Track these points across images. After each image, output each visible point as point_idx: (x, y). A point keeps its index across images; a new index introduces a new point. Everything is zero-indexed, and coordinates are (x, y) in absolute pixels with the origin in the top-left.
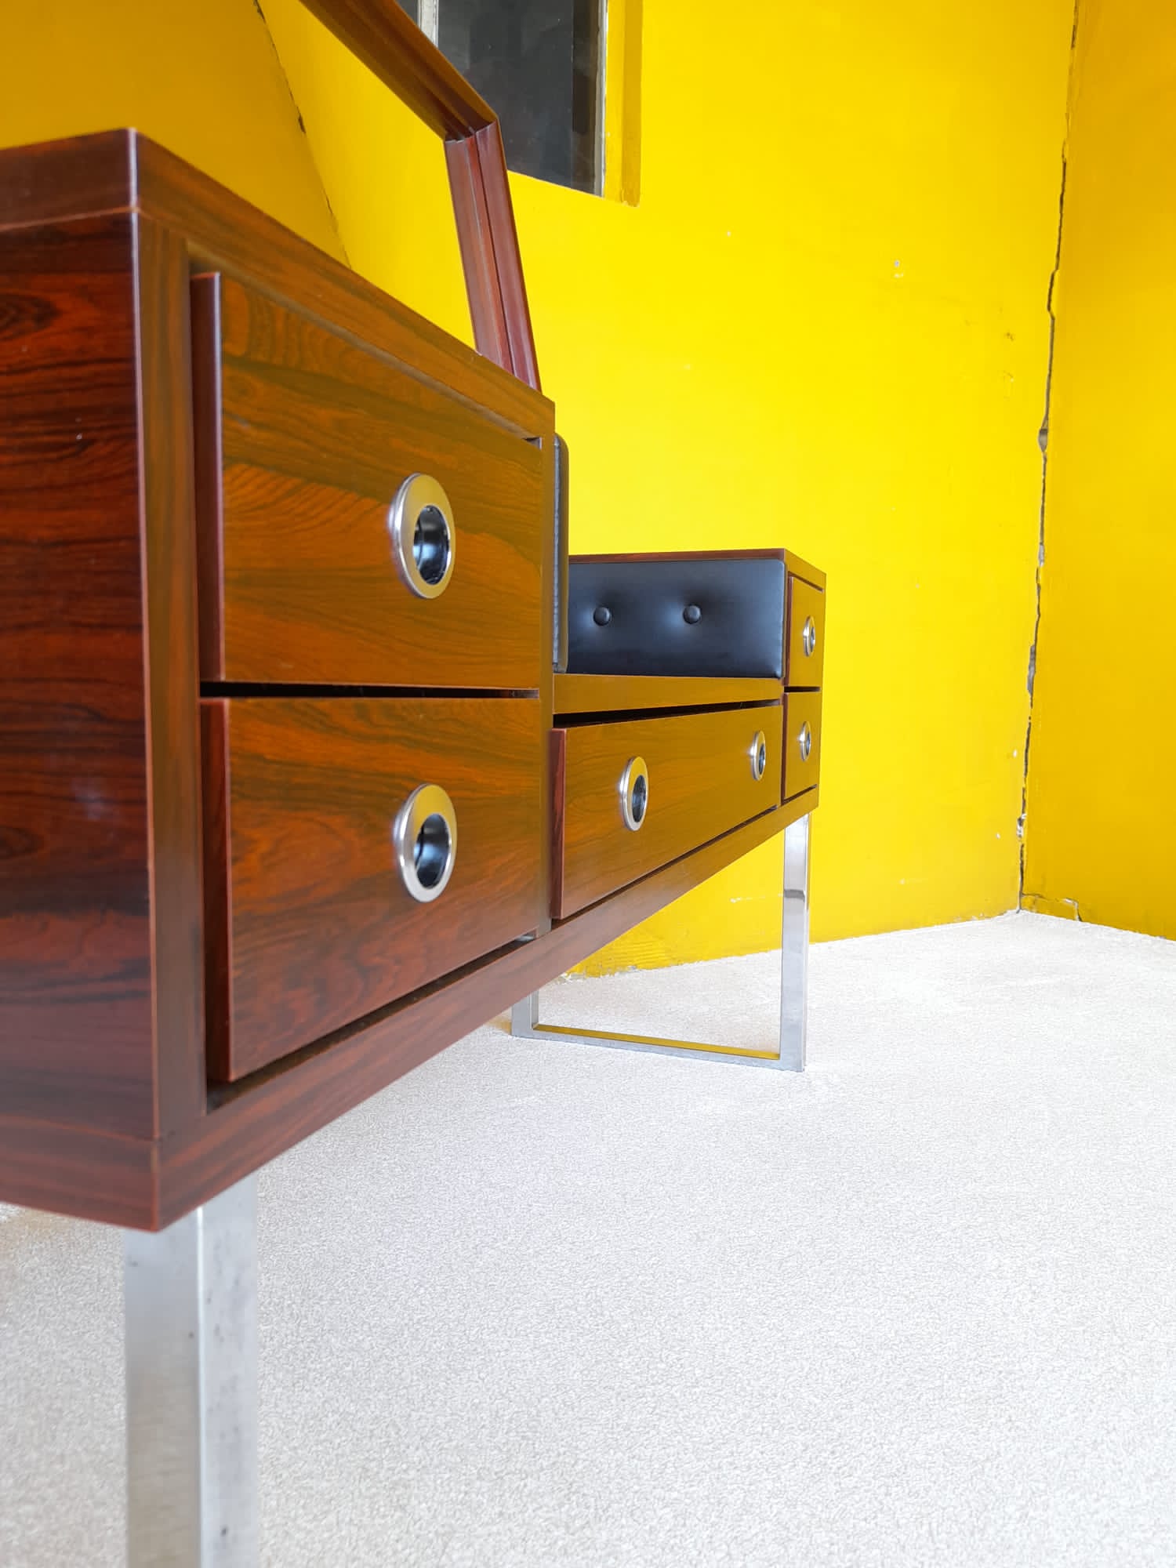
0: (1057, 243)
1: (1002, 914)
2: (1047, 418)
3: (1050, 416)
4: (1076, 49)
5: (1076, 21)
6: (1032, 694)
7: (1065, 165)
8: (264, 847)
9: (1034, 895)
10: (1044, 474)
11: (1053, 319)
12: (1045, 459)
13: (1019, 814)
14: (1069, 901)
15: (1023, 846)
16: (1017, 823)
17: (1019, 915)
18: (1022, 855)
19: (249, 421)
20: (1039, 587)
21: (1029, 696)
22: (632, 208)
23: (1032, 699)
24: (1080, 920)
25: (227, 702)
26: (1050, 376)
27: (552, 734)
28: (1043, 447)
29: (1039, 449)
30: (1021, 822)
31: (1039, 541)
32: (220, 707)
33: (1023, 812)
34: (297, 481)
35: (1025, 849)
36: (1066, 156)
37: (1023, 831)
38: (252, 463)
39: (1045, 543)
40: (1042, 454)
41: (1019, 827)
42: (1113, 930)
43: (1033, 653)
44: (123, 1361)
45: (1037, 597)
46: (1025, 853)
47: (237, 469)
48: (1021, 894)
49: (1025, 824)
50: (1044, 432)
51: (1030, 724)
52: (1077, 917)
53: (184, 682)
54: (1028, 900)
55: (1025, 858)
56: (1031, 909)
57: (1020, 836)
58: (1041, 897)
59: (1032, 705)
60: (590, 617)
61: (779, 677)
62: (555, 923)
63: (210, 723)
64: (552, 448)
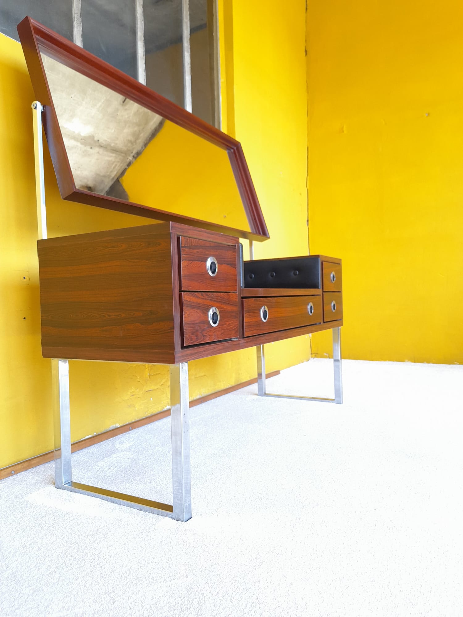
8: (188, 313)
9: (315, 354)
14: (326, 354)
19: (185, 255)
25: (183, 293)
27: (242, 300)
32: (182, 294)
34: (191, 261)
35: (311, 341)
36: (308, 145)
38: (185, 260)
44: (170, 387)
47: (183, 261)
48: (311, 354)
53: (177, 290)
55: (311, 343)
56: (315, 357)
58: (317, 354)
60: (270, 275)
61: (321, 288)
62: (244, 337)
63: (181, 296)
64: (239, 246)
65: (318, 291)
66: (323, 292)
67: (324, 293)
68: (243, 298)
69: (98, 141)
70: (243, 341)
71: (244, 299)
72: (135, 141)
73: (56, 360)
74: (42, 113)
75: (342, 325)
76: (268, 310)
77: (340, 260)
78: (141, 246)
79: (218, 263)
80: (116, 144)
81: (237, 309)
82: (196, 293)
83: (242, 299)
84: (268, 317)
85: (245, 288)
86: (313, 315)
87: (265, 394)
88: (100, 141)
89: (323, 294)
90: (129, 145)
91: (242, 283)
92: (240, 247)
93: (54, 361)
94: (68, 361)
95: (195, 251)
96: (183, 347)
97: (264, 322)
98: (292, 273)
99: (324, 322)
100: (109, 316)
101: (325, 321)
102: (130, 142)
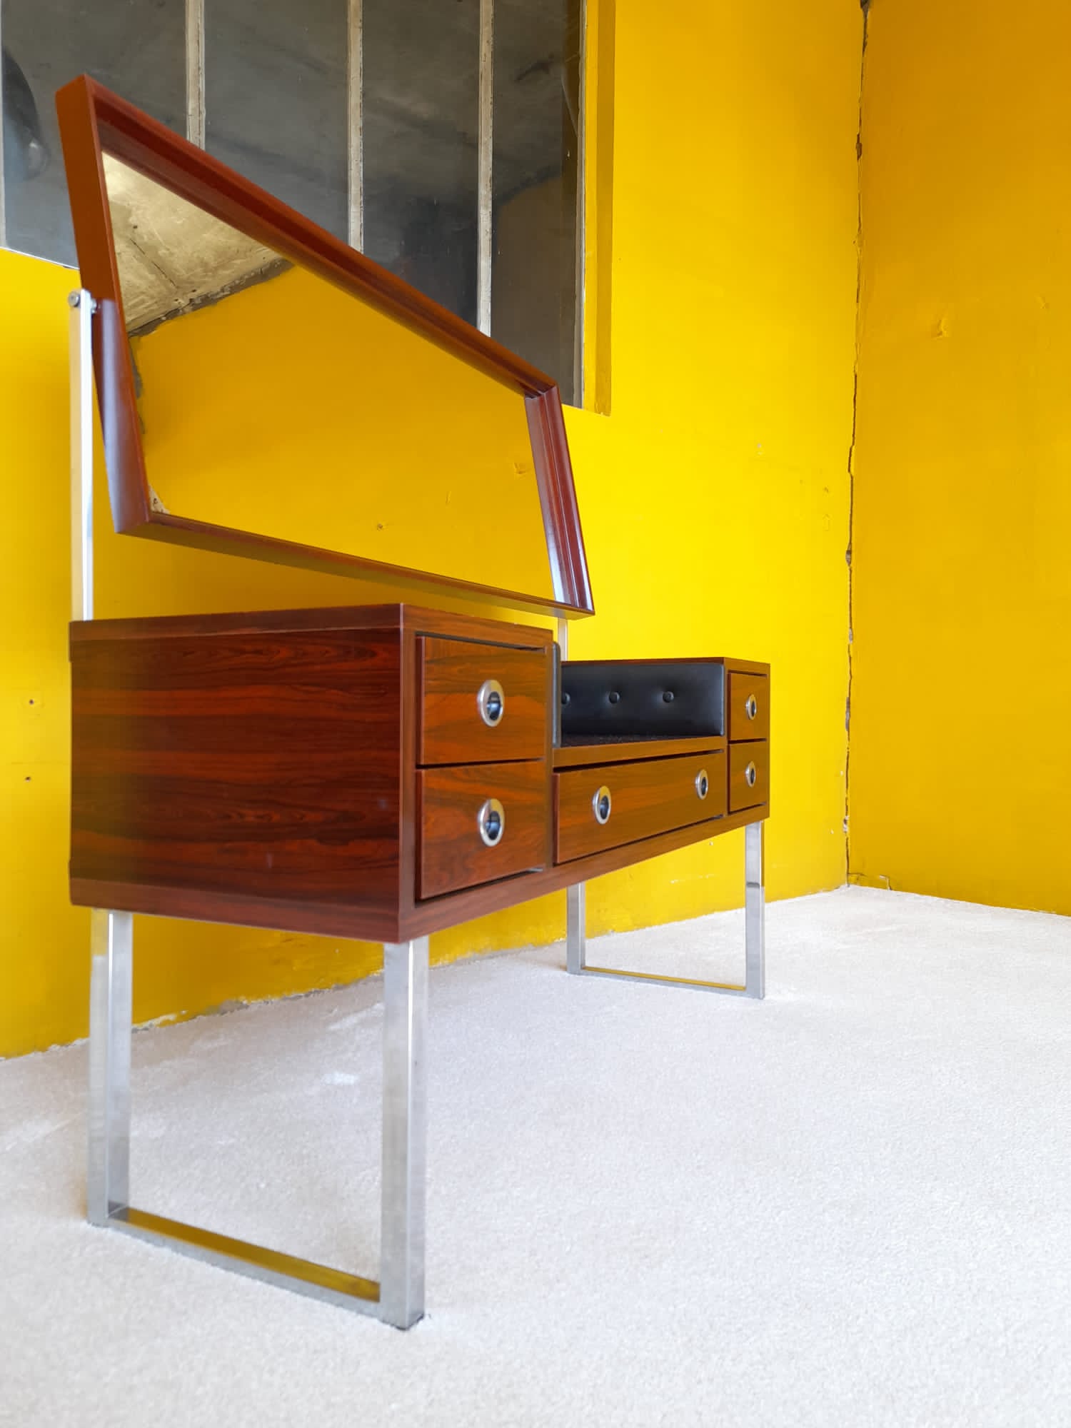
0: (852, 428)
1: (837, 888)
2: (850, 543)
3: (853, 542)
4: (860, 303)
5: (859, 286)
6: (849, 732)
7: (856, 376)
8: (433, 820)
9: (857, 874)
10: (851, 580)
11: (852, 477)
12: (851, 571)
13: (844, 817)
14: (882, 877)
15: (847, 839)
16: (843, 822)
17: (849, 889)
18: (847, 845)
19: (431, 680)
20: (850, 658)
21: (847, 732)
22: (607, 417)
23: (849, 735)
24: (891, 889)
25: (423, 770)
26: (851, 515)
27: (554, 776)
28: (849, 562)
29: (847, 564)
30: (845, 821)
31: (849, 626)
32: (421, 772)
33: (846, 815)
34: (446, 694)
35: (849, 841)
36: (857, 371)
37: (847, 828)
38: (431, 693)
39: (853, 627)
40: (848, 568)
41: (845, 826)
42: (917, 895)
43: (849, 703)
45: (848, 663)
46: (849, 844)
47: (427, 696)
48: (848, 873)
49: (848, 822)
50: (849, 552)
51: (848, 752)
52: (889, 888)
53: (411, 764)
54: (853, 878)
55: (849, 847)
56: (855, 883)
57: (846, 832)
58: (862, 875)
59: (849, 739)
60: (607, 698)
61: (724, 734)
62: (555, 865)
63: (418, 777)
64: (552, 650)
65: (719, 742)
66: (730, 742)
67: (731, 745)
68: (557, 770)
69: (135, 227)
70: (554, 873)
71: (559, 775)
72: (216, 268)
73: (102, 912)
74: (93, 316)
75: (767, 816)
76: (612, 795)
77: (768, 666)
78: (327, 655)
79: (506, 695)
80: (172, 254)
81: (543, 799)
82: (453, 769)
83: (555, 774)
84: (611, 811)
85: (562, 746)
86: (707, 797)
87: (584, 968)
88: (139, 230)
89: (729, 747)
90: (199, 270)
91: (554, 735)
92: (555, 651)
93: (98, 915)
94: (130, 917)
95: (455, 670)
96: (418, 901)
97: (601, 825)
98: (660, 698)
99: (730, 813)
100: (241, 816)
101: (732, 810)
102: (204, 265)
